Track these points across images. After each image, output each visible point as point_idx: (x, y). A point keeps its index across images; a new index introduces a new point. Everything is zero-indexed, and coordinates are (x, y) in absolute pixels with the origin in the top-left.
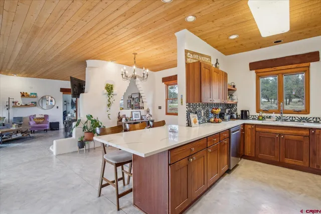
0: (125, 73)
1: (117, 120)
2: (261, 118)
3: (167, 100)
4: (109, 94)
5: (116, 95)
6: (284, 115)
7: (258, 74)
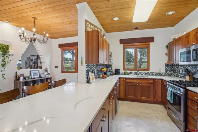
0: (23, 34)
1: (14, 79)
2: (126, 73)
3: (62, 61)
4: (4, 55)
5: (13, 55)
6: (139, 71)
7: (125, 47)
